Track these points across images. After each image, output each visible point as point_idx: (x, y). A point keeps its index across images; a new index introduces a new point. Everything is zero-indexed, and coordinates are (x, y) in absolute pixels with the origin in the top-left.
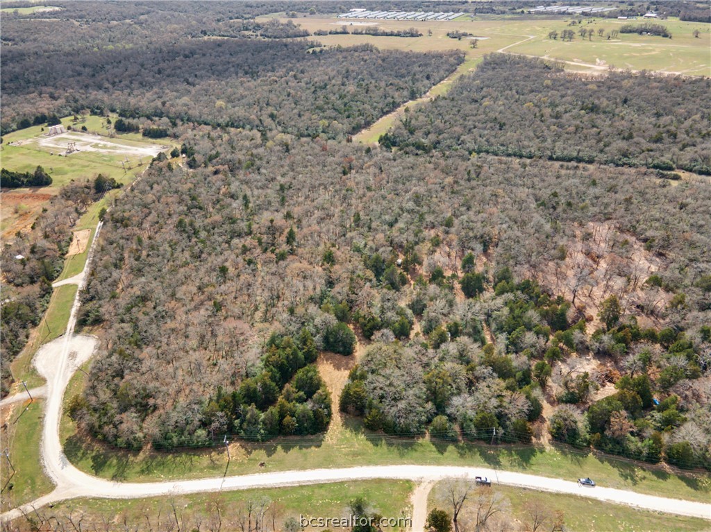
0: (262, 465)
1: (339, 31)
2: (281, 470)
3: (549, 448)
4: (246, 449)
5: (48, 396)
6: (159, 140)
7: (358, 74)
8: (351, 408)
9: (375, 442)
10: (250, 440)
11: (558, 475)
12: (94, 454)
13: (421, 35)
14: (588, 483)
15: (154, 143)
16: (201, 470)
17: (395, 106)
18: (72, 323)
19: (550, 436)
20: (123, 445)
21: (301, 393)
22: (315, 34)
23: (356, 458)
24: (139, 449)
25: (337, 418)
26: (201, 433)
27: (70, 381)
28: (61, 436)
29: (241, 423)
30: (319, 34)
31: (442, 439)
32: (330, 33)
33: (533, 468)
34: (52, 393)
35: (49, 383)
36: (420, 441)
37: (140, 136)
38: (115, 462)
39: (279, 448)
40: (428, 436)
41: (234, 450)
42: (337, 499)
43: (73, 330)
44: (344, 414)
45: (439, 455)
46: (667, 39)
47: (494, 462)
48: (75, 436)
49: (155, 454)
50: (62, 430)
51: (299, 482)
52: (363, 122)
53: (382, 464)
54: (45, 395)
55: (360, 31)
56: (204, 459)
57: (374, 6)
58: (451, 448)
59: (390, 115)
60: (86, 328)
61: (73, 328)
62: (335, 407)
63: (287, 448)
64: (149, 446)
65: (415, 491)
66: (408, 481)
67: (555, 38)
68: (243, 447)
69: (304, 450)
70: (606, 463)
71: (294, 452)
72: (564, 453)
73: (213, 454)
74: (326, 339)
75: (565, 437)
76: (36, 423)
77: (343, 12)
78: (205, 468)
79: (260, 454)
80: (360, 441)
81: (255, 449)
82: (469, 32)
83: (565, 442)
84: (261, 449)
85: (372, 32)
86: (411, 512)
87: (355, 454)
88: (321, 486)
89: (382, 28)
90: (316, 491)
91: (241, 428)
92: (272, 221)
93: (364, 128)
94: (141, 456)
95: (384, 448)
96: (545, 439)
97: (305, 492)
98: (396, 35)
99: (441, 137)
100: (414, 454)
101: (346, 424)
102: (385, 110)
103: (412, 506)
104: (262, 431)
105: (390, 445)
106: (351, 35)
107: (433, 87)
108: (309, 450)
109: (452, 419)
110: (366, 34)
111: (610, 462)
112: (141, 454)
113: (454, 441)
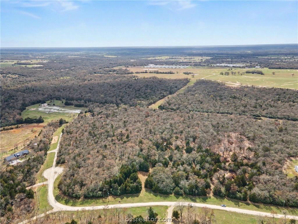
0: (119, 202)
1: (144, 72)
2: (125, 203)
3: (212, 197)
4: (114, 198)
5: (49, 184)
6: (80, 108)
7: (151, 86)
8: (148, 186)
9: (156, 196)
10: (115, 195)
11: (215, 204)
12: (65, 199)
13: (174, 73)
14: (224, 206)
15: (78, 109)
16: (100, 203)
17: (164, 97)
18: (54, 163)
19: (213, 194)
20: (75, 196)
21: (132, 181)
22: (135, 73)
23: (150, 200)
24: (79, 198)
25: (143, 189)
26: (100, 192)
27: (55, 180)
28: (54, 195)
29: (113, 190)
30: (137, 73)
31: (178, 195)
32: (141, 73)
33: (207, 202)
34: (50, 183)
35: (48, 180)
36: (171, 195)
37: (73, 107)
38: (72, 201)
39: (125, 197)
40: (173, 194)
41: (110, 198)
42: (144, 211)
43: (55, 166)
44: (146, 188)
45: (177, 199)
46: (263, 75)
47: (195, 201)
48: (58, 195)
49: (85, 199)
50: (54, 193)
51: (131, 206)
52: (153, 102)
53: (158, 202)
54: (47, 184)
55: (152, 72)
56: (101, 201)
57: (157, 63)
58: (181, 197)
59: (162, 100)
60: (59, 165)
61: (55, 165)
62: (143, 186)
63: (127, 197)
64: (83, 197)
65: (169, 209)
66: (167, 206)
67: (222, 74)
68: (113, 197)
69: (133, 198)
70: (230, 201)
71: (130, 198)
72: (217, 198)
73: (103, 199)
74: (140, 166)
75: (218, 194)
76: (45, 191)
77: (146, 65)
78: (101, 203)
79: (119, 199)
80: (151, 195)
81: (117, 198)
82: (191, 72)
83: (218, 195)
84: (119, 198)
85: (156, 72)
86: (167, 214)
87: (150, 199)
88: (138, 207)
89: (160, 71)
90: (137, 209)
91: (112, 191)
92: (121, 132)
93: (153, 104)
94: (80, 200)
95: (159, 197)
96: (211, 195)
97: (134, 209)
98: (165, 73)
99: (180, 106)
100: (169, 199)
101: (146, 191)
102: (161, 98)
103: (168, 213)
104: (119, 192)
105: (161, 196)
106: (148, 73)
107: (178, 90)
108: (135, 198)
109: (181, 189)
110: (154, 73)
111: (232, 201)
112: (80, 199)
113: (182, 195)
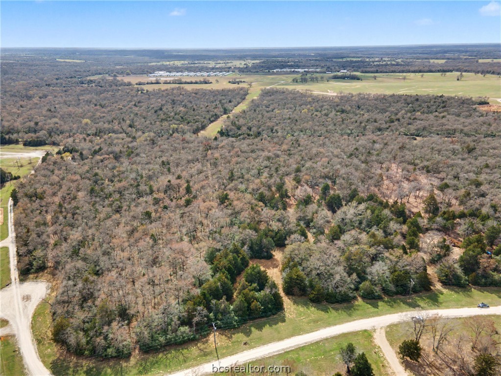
0: (245, 344)
1: (153, 82)
2: (263, 344)
3: (445, 291)
4: (226, 336)
5: (16, 332)
6: (39, 148)
7: (181, 102)
8: (296, 290)
9: (326, 310)
10: (227, 328)
11: (463, 306)
12: (85, 369)
13: (211, 83)
14: (484, 306)
15: (36, 150)
16: (195, 359)
17: (216, 117)
18: (14, 274)
19: (440, 284)
20: (114, 354)
21: (255, 285)
22: (137, 84)
23: (316, 325)
24: (128, 357)
25: (287, 301)
26: (185, 329)
27: (33, 317)
28: (44, 362)
29: (215, 315)
30: (139, 84)
31: (371, 298)
32: (147, 84)
33: (443, 304)
34: (18, 329)
35: (11, 322)
36: (356, 303)
37: (21, 146)
38: (109, 371)
39: (253, 329)
40: (360, 299)
41: (215, 339)
42: (320, 355)
43: (18, 280)
44: (290, 297)
45: (376, 310)
46: (360, 81)
47: (414, 306)
48: (58, 359)
49: (146, 356)
50: (43, 357)
51: (283, 349)
52: (200, 126)
53: (339, 323)
54: (12, 333)
55: (168, 82)
56: (194, 350)
57: (171, 70)
58: (380, 303)
59: (214, 123)
60: (31, 276)
61: (17, 277)
62: (282, 294)
63: (260, 328)
64: (137, 352)
65: (374, 337)
66: (366, 331)
67: (297, 82)
68: (222, 335)
69: (274, 326)
70: (485, 292)
71: (267, 329)
72: (456, 292)
73: (199, 345)
74: (251, 248)
75: (451, 281)
76: (13, 356)
77: (151, 73)
78: (197, 357)
79: (239, 337)
80: (313, 312)
81: (234, 334)
82: (243, 80)
83: (453, 285)
84: (238, 333)
85: (177, 82)
86: (381, 352)
87: (315, 321)
88: (302, 348)
89: (184, 80)
90: (300, 353)
91: (216, 319)
92: (169, 181)
93: (201, 130)
94: (133, 361)
95: (333, 313)
96: (438, 286)
97: (294, 356)
98: (195, 83)
99: (260, 129)
100: (358, 312)
101: (295, 302)
102: (211, 119)
103: (379, 347)
104: (236, 318)
105: (337, 310)
106: (162, 84)
107: (235, 108)
108: (278, 325)
109: (373, 283)
110: (173, 83)
111: (488, 291)
112: (132, 359)
113: (380, 298)
